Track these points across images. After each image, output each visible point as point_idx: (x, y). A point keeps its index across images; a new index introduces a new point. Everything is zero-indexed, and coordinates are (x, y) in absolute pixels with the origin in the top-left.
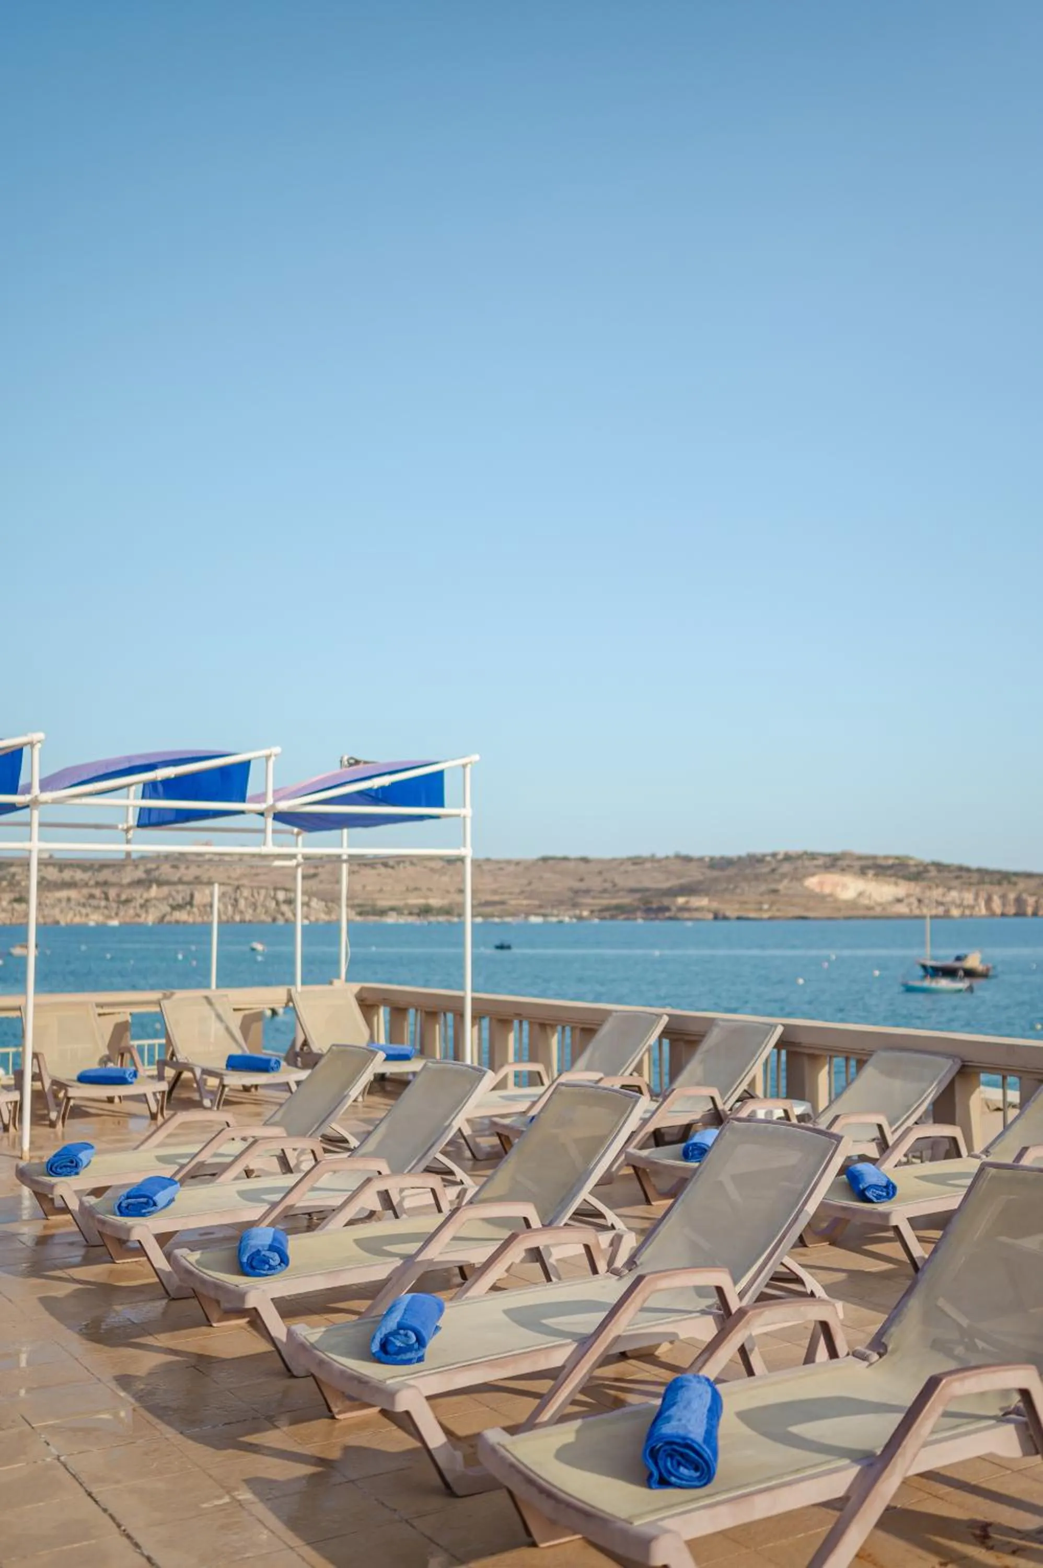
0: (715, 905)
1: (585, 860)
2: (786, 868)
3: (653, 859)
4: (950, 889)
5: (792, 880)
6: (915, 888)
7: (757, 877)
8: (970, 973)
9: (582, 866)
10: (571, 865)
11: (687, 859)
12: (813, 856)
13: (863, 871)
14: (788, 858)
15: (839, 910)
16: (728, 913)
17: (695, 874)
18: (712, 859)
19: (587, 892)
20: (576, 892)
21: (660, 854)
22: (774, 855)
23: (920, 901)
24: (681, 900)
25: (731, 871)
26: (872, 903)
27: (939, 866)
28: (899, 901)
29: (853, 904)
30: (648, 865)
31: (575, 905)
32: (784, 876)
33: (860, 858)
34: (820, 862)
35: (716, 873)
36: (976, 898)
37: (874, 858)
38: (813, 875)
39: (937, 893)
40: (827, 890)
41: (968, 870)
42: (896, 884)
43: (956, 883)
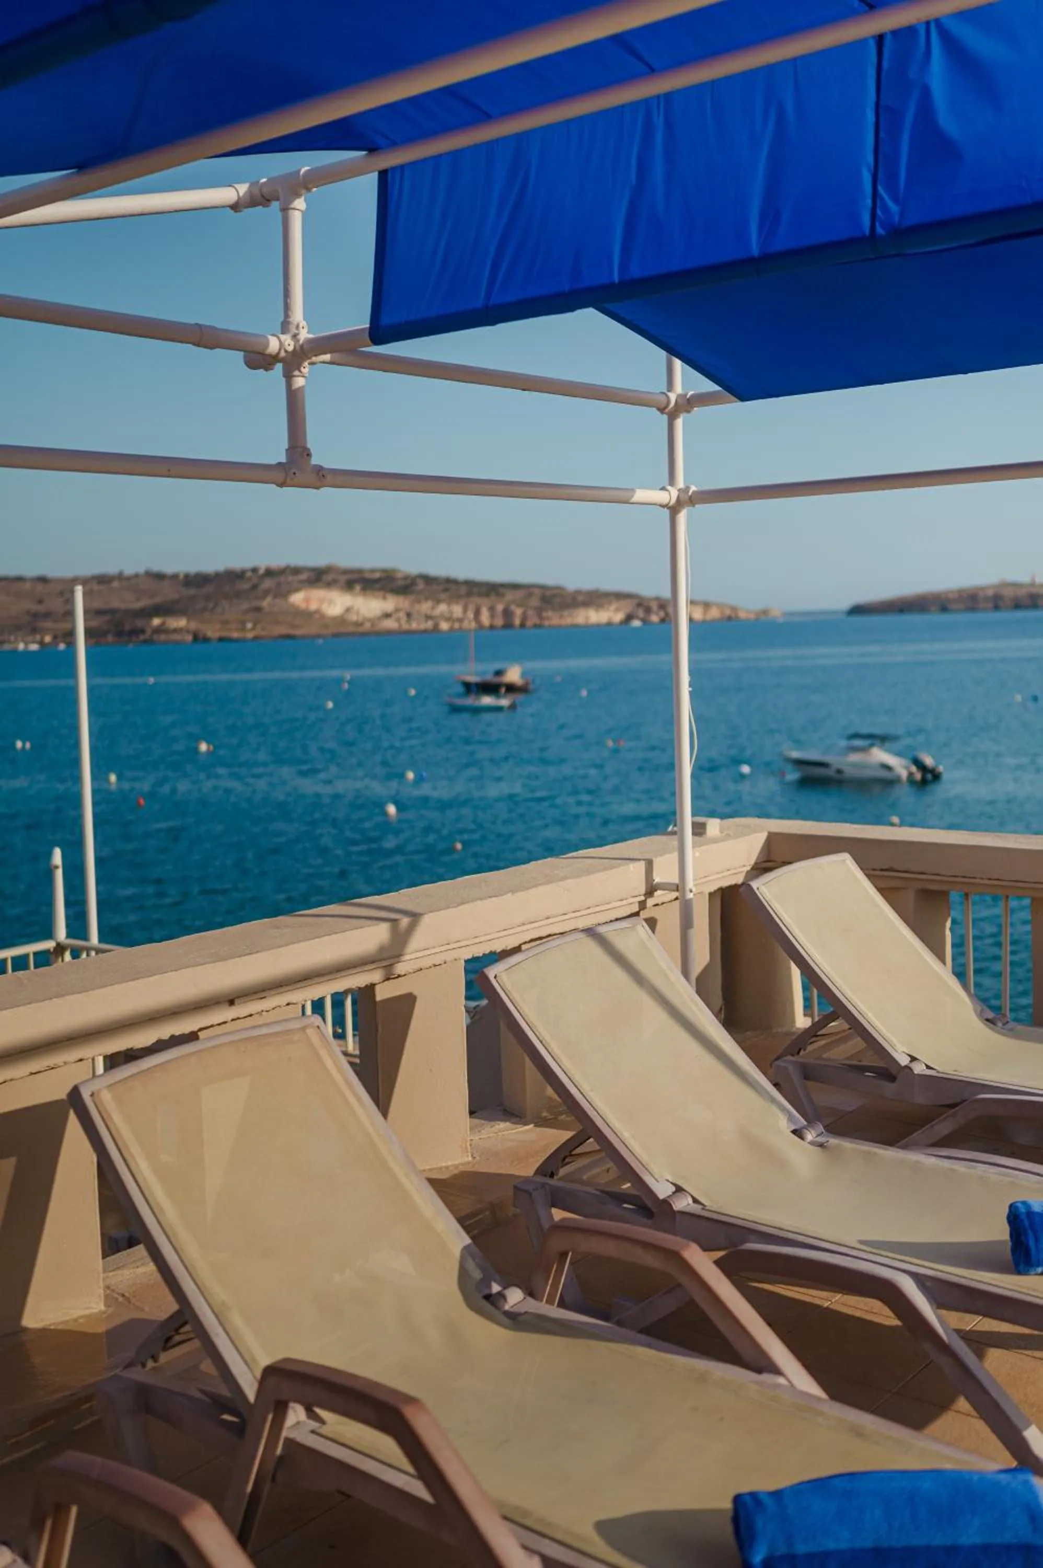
0: (194, 625)
1: (43, 580)
2: (268, 583)
3: (120, 577)
4: (438, 602)
5: (275, 597)
6: (403, 602)
7: (238, 595)
8: (511, 688)
9: (40, 587)
10: (28, 585)
11: (160, 577)
12: (296, 571)
13: (349, 586)
14: (269, 573)
15: (327, 626)
16: (209, 634)
17: (168, 593)
18: (187, 576)
19: (47, 615)
20: (35, 615)
21: (129, 571)
22: (255, 570)
23: (409, 615)
24: (156, 622)
25: (209, 589)
26: (360, 620)
27: (428, 580)
28: (387, 615)
29: (341, 620)
30: (116, 584)
31: (34, 631)
32: (267, 592)
33: (346, 572)
34: (303, 577)
35: (192, 591)
36: (465, 610)
37: (360, 571)
38: (297, 590)
39: (425, 607)
40: (313, 606)
41: (455, 582)
42: (384, 598)
43: (443, 596)
